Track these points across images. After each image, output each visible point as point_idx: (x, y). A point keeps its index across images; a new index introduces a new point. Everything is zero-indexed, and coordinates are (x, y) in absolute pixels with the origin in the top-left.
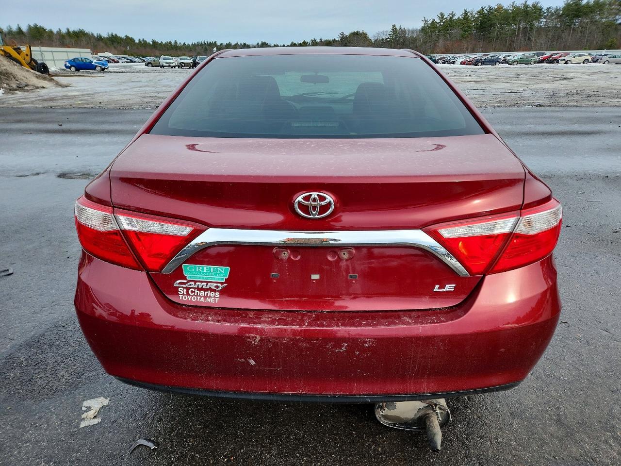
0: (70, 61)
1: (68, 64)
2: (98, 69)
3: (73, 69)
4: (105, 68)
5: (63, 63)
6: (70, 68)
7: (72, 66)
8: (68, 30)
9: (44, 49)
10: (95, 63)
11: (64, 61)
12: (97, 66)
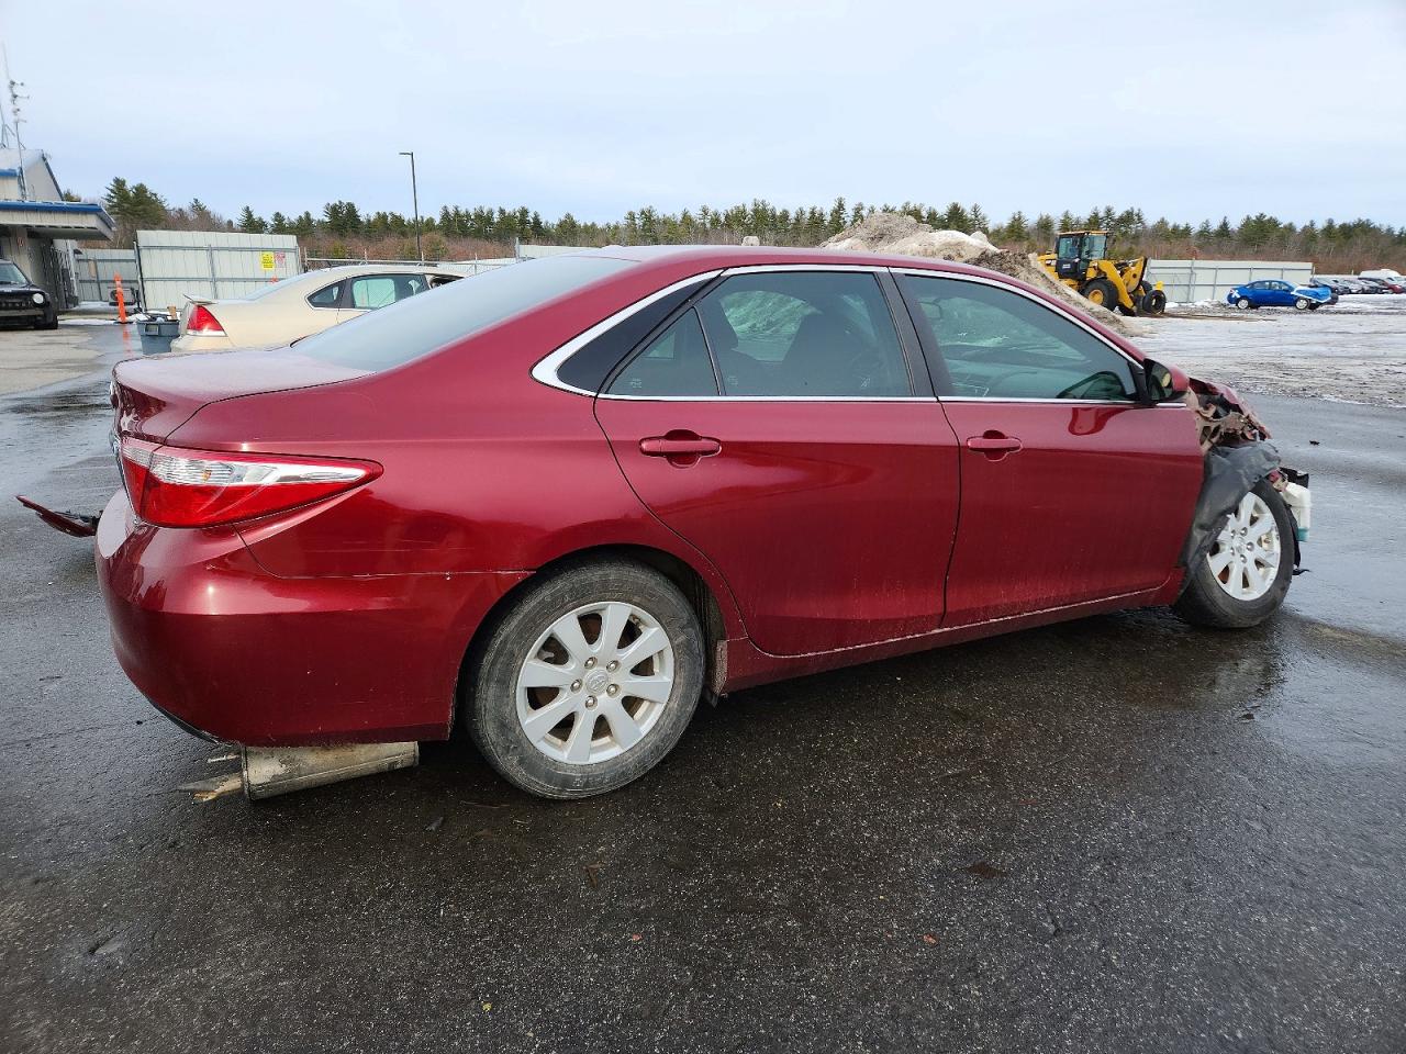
0: (1241, 289)
1: (1236, 295)
2: (1302, 304)
3: (1244, 303)
4: (1318, 304)
5: (1227, 291)
6: (1237, 301)
7: (1242, 298)
8: (1331, 223)
9: (1198, 263)
10: (1299, 291)
11: (1229, 288)
12: (1299, 298)
